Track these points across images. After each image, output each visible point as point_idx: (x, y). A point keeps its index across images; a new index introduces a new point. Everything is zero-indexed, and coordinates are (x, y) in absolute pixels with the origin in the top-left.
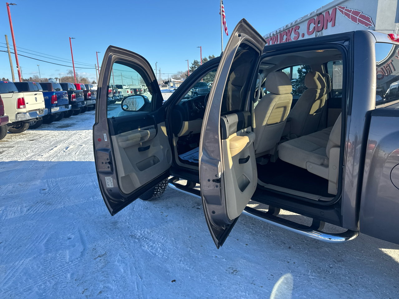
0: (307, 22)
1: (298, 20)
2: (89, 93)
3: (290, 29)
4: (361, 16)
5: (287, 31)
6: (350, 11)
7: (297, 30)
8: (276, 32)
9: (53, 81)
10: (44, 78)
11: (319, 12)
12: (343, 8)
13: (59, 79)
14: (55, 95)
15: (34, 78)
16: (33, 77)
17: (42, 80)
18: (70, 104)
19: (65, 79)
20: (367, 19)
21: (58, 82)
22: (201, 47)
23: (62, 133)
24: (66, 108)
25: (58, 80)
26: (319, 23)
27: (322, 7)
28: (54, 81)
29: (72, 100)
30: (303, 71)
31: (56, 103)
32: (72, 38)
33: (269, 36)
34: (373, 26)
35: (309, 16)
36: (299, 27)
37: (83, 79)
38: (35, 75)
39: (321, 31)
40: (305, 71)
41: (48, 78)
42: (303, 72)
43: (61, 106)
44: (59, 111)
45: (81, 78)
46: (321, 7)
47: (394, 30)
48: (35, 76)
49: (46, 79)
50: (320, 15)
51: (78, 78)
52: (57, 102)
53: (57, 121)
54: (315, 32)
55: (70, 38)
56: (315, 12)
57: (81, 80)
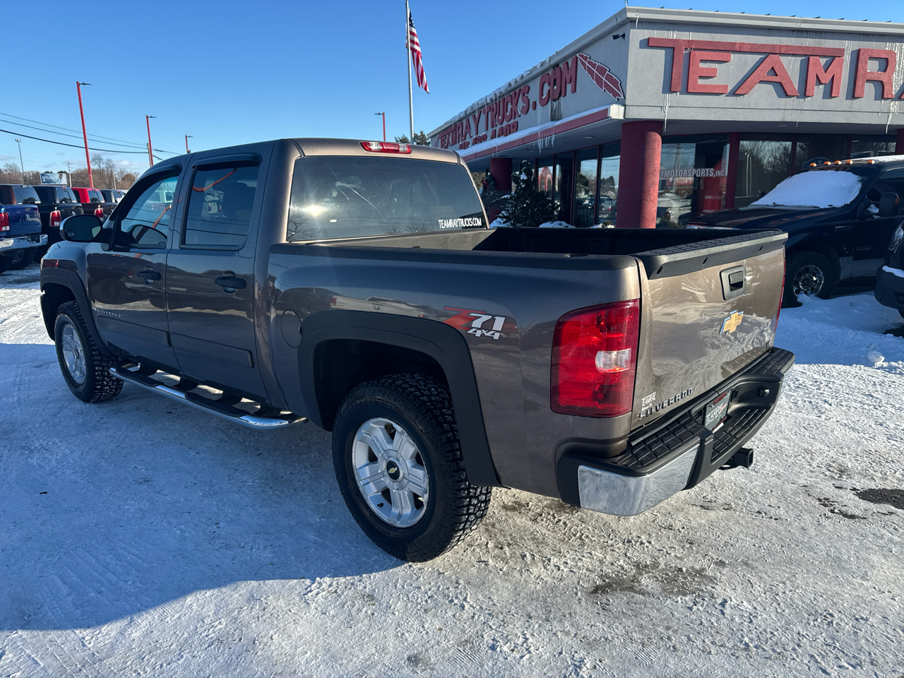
0: (540, 78)
1: (524, 75)
2: (99, 209)
3: (517, 91)
4: (609, 78)
5: (512, 94)
6: (594, 66)
7: (526, 95)
8: (496, 94)
9: (52, 178)
10: (32, 171)
11: (553, 62)
12: (586, 59)
13: (68, 175)
14: (5, 213)
15: (6, 171)
16: (5, 168)
17: (28, 176)
18: (43, 233)
19: (82, 176)
20: (615, 83)
21: (64, 181)
22: (383, 114)
23: (15, 293)
24: (32, 241)
25: (64, 175)
26: (555, 84)
27: (557, 53)
28: (55, 178)
29: (53, 224)
30: (521, 178)
31: (6, 231)
32: (84, 84)
33: (484, 100)
34: (623, 97)
35: (539, 70)
36: (529, 88)
37: (127, 175)
38: (10, 162)
39: (558, 99)
40: (525, 178)
41: (42, 171)
42: (522, 181)
43: (21, 235)
44: (14, 248)
45: (122, 172)
46: (554, 53)
47: (662, 107)
48: (10, 166)
49: (38, 173)
50: (557, 69)
51: (115, 173)
52: (8, 228)
53: (14, 270)
54: (550, 100)
55: (77, 82)
56: (547, 61)
57: (123, 179)
